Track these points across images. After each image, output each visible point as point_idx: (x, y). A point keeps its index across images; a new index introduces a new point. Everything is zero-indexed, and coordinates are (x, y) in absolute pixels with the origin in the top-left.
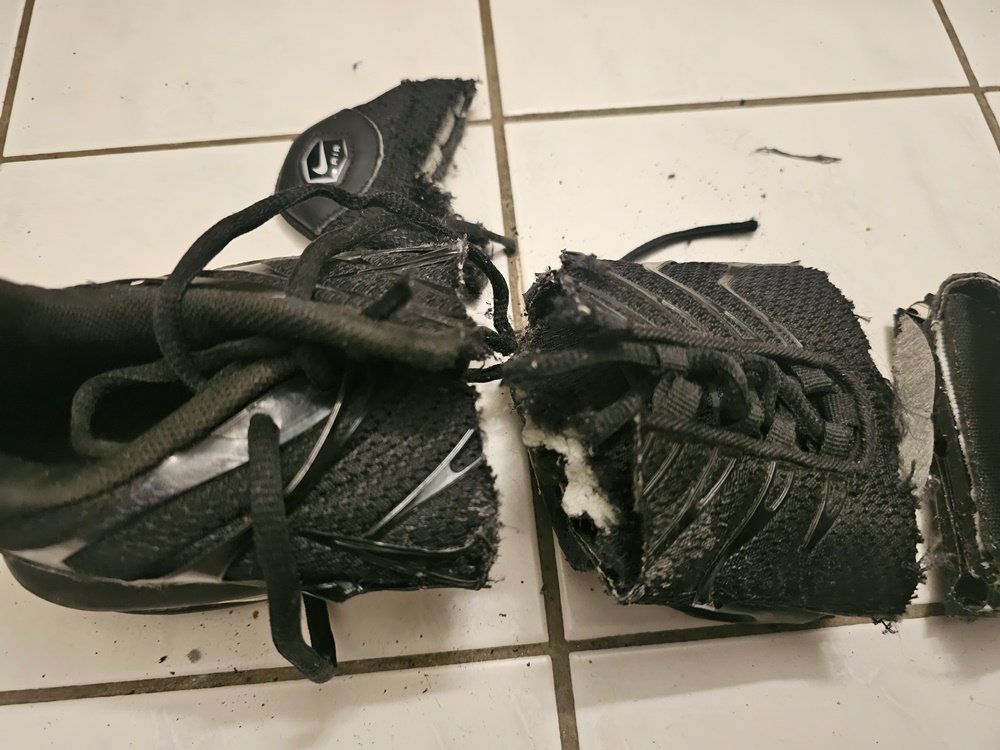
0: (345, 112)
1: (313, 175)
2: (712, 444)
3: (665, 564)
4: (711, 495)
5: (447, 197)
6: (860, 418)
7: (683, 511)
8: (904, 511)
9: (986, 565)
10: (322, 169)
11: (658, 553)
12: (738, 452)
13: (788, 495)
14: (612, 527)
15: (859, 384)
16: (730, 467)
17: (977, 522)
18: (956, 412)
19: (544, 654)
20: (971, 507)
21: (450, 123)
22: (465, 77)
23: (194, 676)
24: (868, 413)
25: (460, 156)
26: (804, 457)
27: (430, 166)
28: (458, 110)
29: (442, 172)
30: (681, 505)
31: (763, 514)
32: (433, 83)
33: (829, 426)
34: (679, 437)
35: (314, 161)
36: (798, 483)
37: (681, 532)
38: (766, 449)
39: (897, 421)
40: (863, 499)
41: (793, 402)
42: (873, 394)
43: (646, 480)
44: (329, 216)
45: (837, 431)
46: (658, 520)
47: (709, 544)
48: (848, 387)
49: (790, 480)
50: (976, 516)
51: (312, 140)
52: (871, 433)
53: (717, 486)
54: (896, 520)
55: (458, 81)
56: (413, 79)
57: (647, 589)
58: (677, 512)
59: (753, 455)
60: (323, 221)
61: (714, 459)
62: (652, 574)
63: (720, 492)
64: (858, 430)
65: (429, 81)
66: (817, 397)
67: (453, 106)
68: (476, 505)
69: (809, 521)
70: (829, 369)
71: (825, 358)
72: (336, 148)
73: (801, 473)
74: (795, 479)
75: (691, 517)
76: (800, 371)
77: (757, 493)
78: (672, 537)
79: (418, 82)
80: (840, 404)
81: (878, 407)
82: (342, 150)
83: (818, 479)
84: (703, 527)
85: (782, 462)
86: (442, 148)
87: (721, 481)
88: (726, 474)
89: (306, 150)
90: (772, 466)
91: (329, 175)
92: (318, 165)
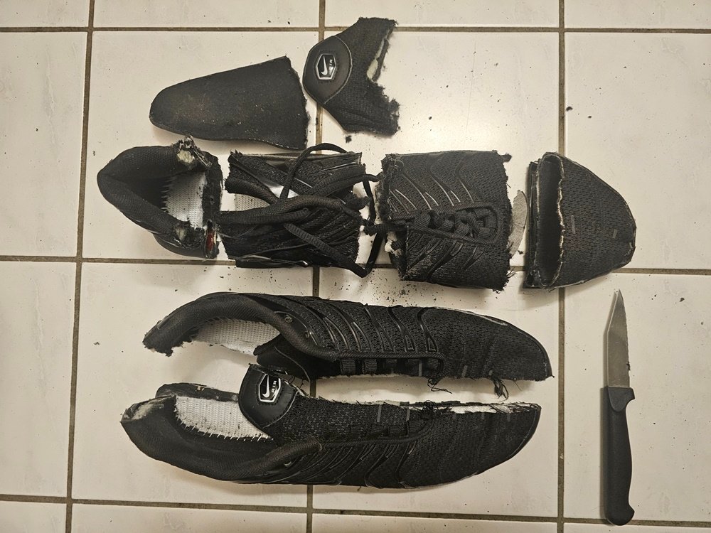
1: (321, 75)
2: (433, 234)
4: (431, 250)
10: (325, 73)
11: (412, 266)
12: (443, 237)
13: (460, 251)
16: (439, 241)
21: (383, 43)
22: (390, 18)
26: (468, 239)
27: (370, 74)
28: (386, 37)
30: (420, 253)
31: (450, 257)
34: (422, 233)
35: (321, 69)
36: (465, 248)
37: (420, 260)
38: (453, 235)
40: (490, 254)
43: (410, 245)
46: (413, 256)
47: (430, 264)
48: (495, 214)
49: (461, 246)
52: (500, 232)
53: (434, 247)
54: (501, 262)
55: (386, 20)
57: (408, 276)
59: (448, 238)
61: (434, 239)
62: (410, 272)
63: (435, 249)
64: (495, 230)
65: (372, 18)
72: (331, 61)
73: (466, 244)
75: (424, 256)
77: (448, 250)
80: (491, 221)
81: (504, 222)
82: (333, 61)
83: (473, 246)
84: (428, 260)
85: (459, 240)
86: (378, 59)
87: (436, 246)
88: (437, 244)
89: (317, 61)
90: (455, 241)
91: (328, 75)
92: (323, 71)
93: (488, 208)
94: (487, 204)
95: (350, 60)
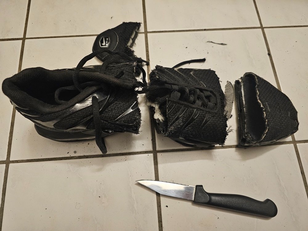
0: (109, 30)
1: (102, 45)
2: (182, 104)
3: (172, 128)
4: (182, 115)
5: (133, 51)
6: (217, 102)
7: (176, 117)
8: (224, 121)
9: (246, 135)
10: (104, 44)
11: (171, 125)
12: (188, 107)
13: (198, 116)
14: (163, 121)
15: (217, 95)
16: (186, 109)
17: (246, 126)
18: (244, 103)
19: (152, 153)
20: (245, 123)
21: (134, 33)
22: (138, 22)
23: (75, 157)
24: (219, 101)
25: (136, 41)
26: (202, 108)
27: (129, 44)
28: (136, 30)
29: (132, 45)
30: (176, 116)
31: (193, 119)
32: (130, 23)
33: (209, 103)
34: (175, 103)
35: (102, 42)
37: (176, 121)
38: (194, 106)
39: (225, 103)
40: (215, 118)
41: (202, 98)
42: (220, 97)
43: (169, 111)
44: (106, 55)
45: (211, 104)
46: (171, 119)
47: (182, 124)
48: (215, 95)
49: (199, 113)
50: (245, 125)
51: (101, 37)
52: (219, 105)
54: (222, 122)
55: (136, 23)
56: (125, 22)
57: (169, 133)
58: (175, 117)
59: (191, 107)
60: (104, 56)
61: (183, 107)
62: (170, 129)
63: (184, 114)
64: (216, 104)
65: (129, 22)
66: (208, 97)
67: (135, 29)
68: (136, 116)
69: (203, 121)
70: (211, 92)
71: (211, 89)
72: (107, 39)
73: (201, 112)
74: (200, 113)
75: (178, 118)
76: (204, 92)
77: (192, 115)
78: (174, 122)
79: (127, 23)
80: (213, 99)
81: (221, 100)
82: (108, 39)
83: (205, 113)
84: (180, 121)
85: (198, 109)
87: (184, 112)
89: (100, 39)
90: (195, 110)
91: (105, 45)
92: (103, 43)
95: (117, 39)
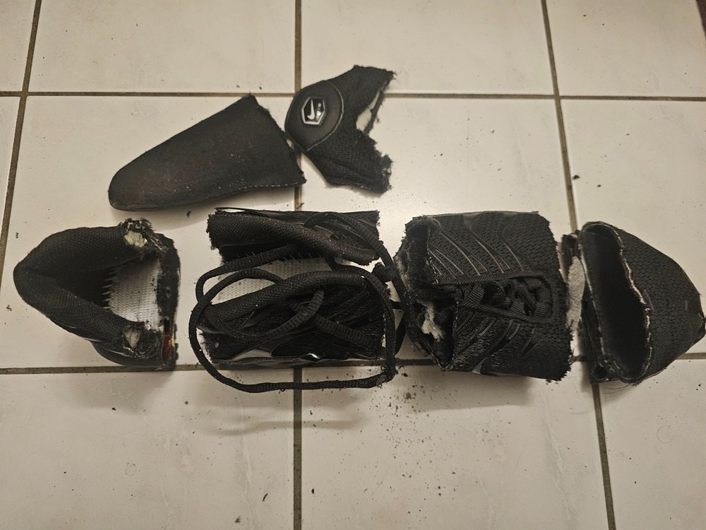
0: (323, 81)
1: (307, 119)
2: (486, 313)
3: (462, 358)
4: (484, 332)
6: (552, 300)
8: (565, 342)
9: (606, 361)
10: (312, 117)
11: (459, 354)
12: (497, 316)
13: (517, 333)
14: (441, 339)
15: (553, 284)
16: (493, 321)
17: (602, 342)
24: (555, 297)
25: (380, 113)
26: (525, 318)
28: (382, 88)
29: (370, 126)
30: (471, 336)
31: (505, 341)
32: (371, 69)
33: (538, 304)
34: (474, 310)
35: (308, 112)
36: (522, 328)
37: (470, 345)
38: (509, 314)
39: (567, 303)
41: (523, 295)
42: (558, 289)
43: (458, 326)
45: (541, 306)
46: (461, 341)
47: (481, 351)
49: (518, 328)
51: (306, 98)
52: (556, 307)
53: (487, 329)
54: (561, 345)
55: (384, 70)
56: (360, 65)
57: (454, 366)
58: (469, 338)
59: (503, 316)
60: (311, 145)
61: (487, 318)
62: (456, 361)
63: (488, 331)
64: (551, 305)
65: (368, 68)
66: (535, 292)
69: (524, 344)
72: (320, 105)
73: (524, 324)
75: (475, 340)
76: (528, 281)
77: (503, 332)
78: (466, 347)
79: (362, 67)
80: (544, 294)
81: (560, 295)
82: (322, 106)
83: (531, 327)
84: (479, 344)
85: (516, 320)
86: (372, 111)
87: (489, 327)
88: (491, 324)
89: (303, 103)
90: (511, 321)
91: (315, 120)
92: (310, 113)
93: (540, 278)
94: (539, 273)
95: (341, 106)
